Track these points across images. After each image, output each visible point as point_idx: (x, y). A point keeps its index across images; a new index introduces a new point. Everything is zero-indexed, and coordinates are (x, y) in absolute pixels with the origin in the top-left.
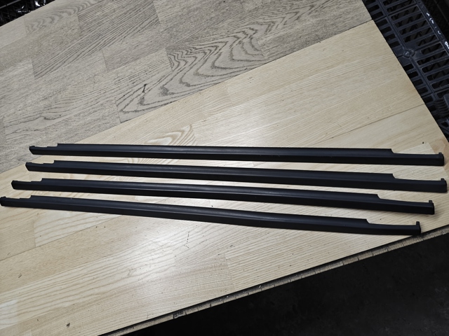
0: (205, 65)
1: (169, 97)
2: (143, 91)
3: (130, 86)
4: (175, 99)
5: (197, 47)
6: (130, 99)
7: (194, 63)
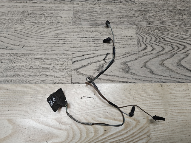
0: (171, 59)
1: (129, 76)
2: (104, 59)
3: (92, 48)
4: (136, 81)
5: (167, 39)
6: (88, 61)
7: (161, 53)
